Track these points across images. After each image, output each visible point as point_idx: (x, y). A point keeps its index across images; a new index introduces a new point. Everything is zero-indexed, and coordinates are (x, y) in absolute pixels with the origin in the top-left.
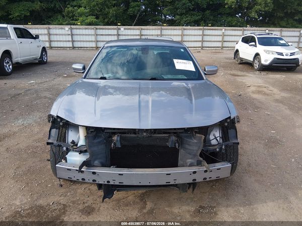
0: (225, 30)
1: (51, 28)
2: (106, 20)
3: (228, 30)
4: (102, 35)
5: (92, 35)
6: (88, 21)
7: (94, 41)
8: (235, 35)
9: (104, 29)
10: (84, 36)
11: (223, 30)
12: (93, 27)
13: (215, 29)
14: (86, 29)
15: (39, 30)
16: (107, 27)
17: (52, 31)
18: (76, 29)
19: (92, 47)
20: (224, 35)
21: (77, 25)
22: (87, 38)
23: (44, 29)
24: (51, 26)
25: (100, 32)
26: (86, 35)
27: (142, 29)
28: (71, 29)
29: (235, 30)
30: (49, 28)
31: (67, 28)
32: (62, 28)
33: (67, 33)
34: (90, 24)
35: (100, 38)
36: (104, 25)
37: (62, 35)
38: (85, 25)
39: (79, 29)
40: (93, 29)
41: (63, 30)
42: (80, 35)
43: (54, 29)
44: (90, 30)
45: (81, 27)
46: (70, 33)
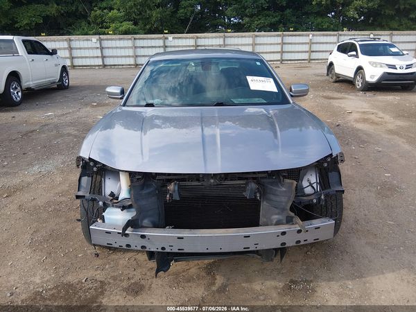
0: (313, 35)
1: (72, 40)
2: (148, 27)
3: (317, 35)
4: (142, 47)
5: (128, 48)
6: (123, 28)
7: (133, 57)
8: (327, 43)
9: (145, 39)
10: (119, 50)
11: (311, 36)
12: (130, 36)
13: (299, 35)
14: (120, 39)
15: (57, 43)
16: (149, 36)
17: (74, 44)
18: (107, 40)
19: (129, 65)
20: (311, 43)
21: (108, 34)
22: (123, 52)
23: (63, 40)
24: (72, 37)
25: (140, 43)
26: (121, 48)
27: (198, 38)
28: (101, 40)
29: (327, 35)
30: (70, 40)
31: (94, 39)
32: (87, 40)
33: (95, 46)
34: (126, 33)
35: (140, 52)
36: (145, 34)
37: (88, 48)
38: (119, 34)
39: (112, 40)
40: (130, 39)
41: (89, 42)
42: (112, 48)
43: (76, 40)
44: (126, 42)
45: (114, 37)
46: (99, 46)
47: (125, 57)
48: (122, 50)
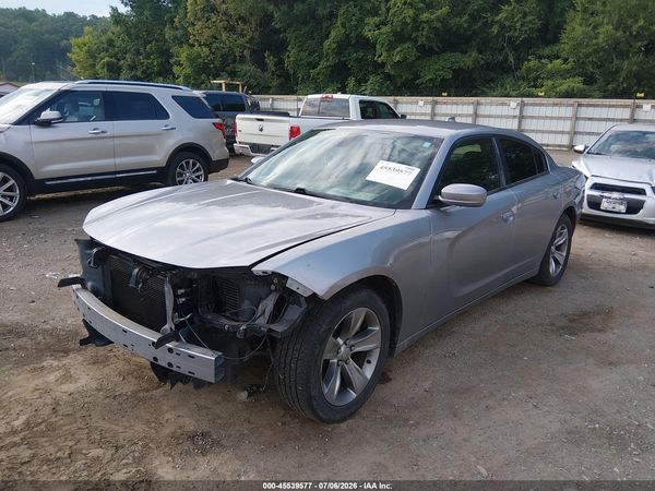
2: (610, 87)
4: (590, 119)
5: (565, 118)
6: (564, 88)
7: (568, 133)
9: (598, 106)
10: (548, 122)
12: (571, 101)
14: (555, 105)
15: (460, 107)
16: (607, 101)
17: (483, 110)
18: (534, 105)
19: (560, 146)
21: (538, 96)
22: (554, 125)
23: (469, 104)
24: (482, 100)
25: (587, 112)
26: (552, 118)
28: (523, 105)
30: (478, 104)
31: (514, 103)
32: (503, 104)
33: (511, 113)
34: (568, 95)
35: (583, 126)
36: (604, 97)
37: (501, 117)
38: (555, 97)
39: (541, 105)
40: (572, 105)
41: (506, 108)
42: (538, 118)
43: (487, 104)
44: (565, 110)
45: (545, 101)
46: (517, 113)
47: (556, 132)
48: (554, 122)
